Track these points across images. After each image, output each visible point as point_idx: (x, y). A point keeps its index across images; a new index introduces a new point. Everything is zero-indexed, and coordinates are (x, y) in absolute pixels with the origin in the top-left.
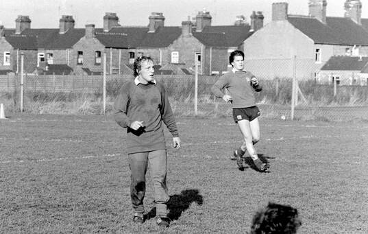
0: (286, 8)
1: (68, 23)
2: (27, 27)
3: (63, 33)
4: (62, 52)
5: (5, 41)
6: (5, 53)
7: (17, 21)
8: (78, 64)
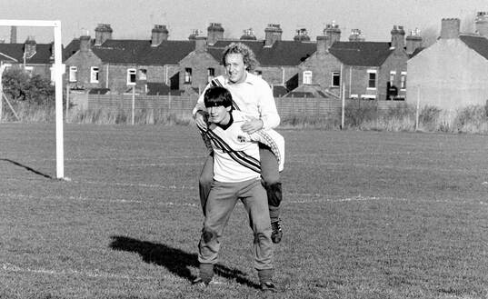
0: (459, 25)
1: (161, 34)
2: (108, 38)
3: (155, 46)
4: (159, 68)
5: (93, 54)
6: (92, 68)
7: (96, 30)
8: (186, 83)
